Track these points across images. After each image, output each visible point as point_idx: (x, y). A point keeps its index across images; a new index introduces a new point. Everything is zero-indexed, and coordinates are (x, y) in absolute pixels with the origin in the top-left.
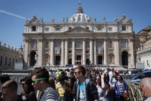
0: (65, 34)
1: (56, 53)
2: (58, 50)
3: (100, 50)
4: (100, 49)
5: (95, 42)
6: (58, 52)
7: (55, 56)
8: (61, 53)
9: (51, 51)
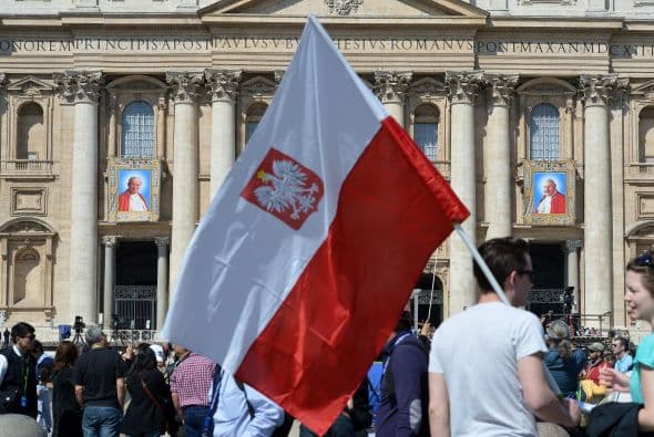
0: (207, 27)
1: (124, 217)
2: (142, 188)
3: (551, 188)
4: (543, 184)
5: (498, 116)
6: (136, 203)
7: (110, 240)
8: (166, 214)
9: (65, 198)
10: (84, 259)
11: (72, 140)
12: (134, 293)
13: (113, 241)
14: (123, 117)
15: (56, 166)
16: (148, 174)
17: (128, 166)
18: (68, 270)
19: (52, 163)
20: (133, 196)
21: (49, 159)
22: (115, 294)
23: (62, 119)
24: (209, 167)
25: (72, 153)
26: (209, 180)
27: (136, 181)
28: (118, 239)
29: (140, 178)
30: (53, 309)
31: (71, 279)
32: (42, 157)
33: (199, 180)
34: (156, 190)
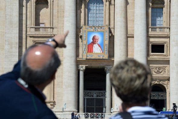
1: (90, 56)
10: (71, 77)
11: (63, 17)
12: (95, 94)
13: (84, 68)
14: (88, 6)
15: (55, 30)
16: (102, 34)
17: (92, 30)
18: (62, 82)
19: (53, 28)
20: (95, 45)
21: (52, 26)
22: (85, 95)
23: (58, 6)
24: (133, 30)
25: (63, 24)
26: (133, 37)
27: (96, 38)
28: (86, 67)
29: (98, 36)
30: (54, 102)
31: (64, 87)
32: (48, 25)
33: (127, 37)
34: (107, 42)
